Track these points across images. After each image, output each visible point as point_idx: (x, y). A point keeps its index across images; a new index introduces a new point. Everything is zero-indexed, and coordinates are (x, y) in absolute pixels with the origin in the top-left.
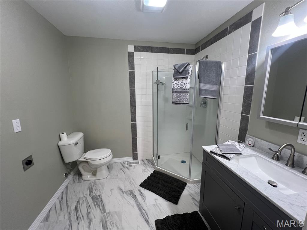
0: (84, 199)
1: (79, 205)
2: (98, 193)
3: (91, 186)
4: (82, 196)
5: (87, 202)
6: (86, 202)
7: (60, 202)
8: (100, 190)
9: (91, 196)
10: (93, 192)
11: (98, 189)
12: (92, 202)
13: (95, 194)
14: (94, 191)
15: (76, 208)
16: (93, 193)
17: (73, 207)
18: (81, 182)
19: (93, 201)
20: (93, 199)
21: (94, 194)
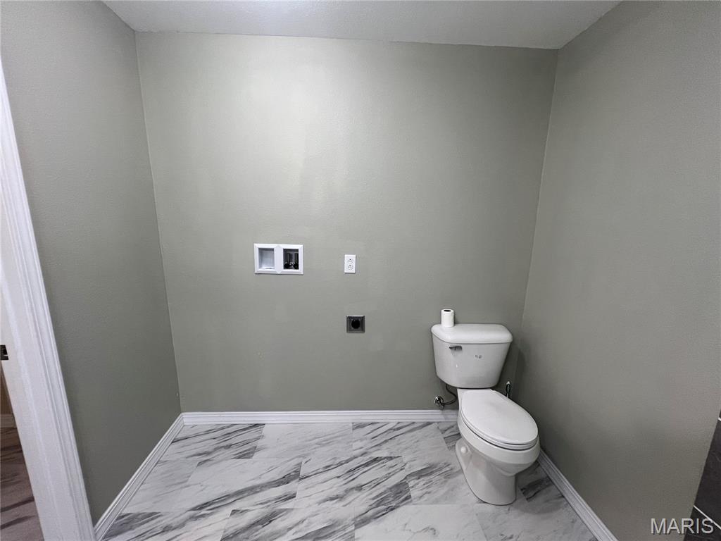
0: (399, 466)
1: (383, 463)
2: (414, 493)
3: (440, 469)
4: (405, 461)
5: (388, 477)
6: (389, 474)
7: (391, 429)
8: (427, 495)
9: (406, 478)
10: (419, 478)
11: (429, 490)
12: (389, 487)
13: (413, 487)
14: (422, 481)
15: (376, 460)
16: (417, 481)
17: (375, 455)
18: (447, 443)
19: (391, 489)
20: (397, 486)
21: (411, 484)
